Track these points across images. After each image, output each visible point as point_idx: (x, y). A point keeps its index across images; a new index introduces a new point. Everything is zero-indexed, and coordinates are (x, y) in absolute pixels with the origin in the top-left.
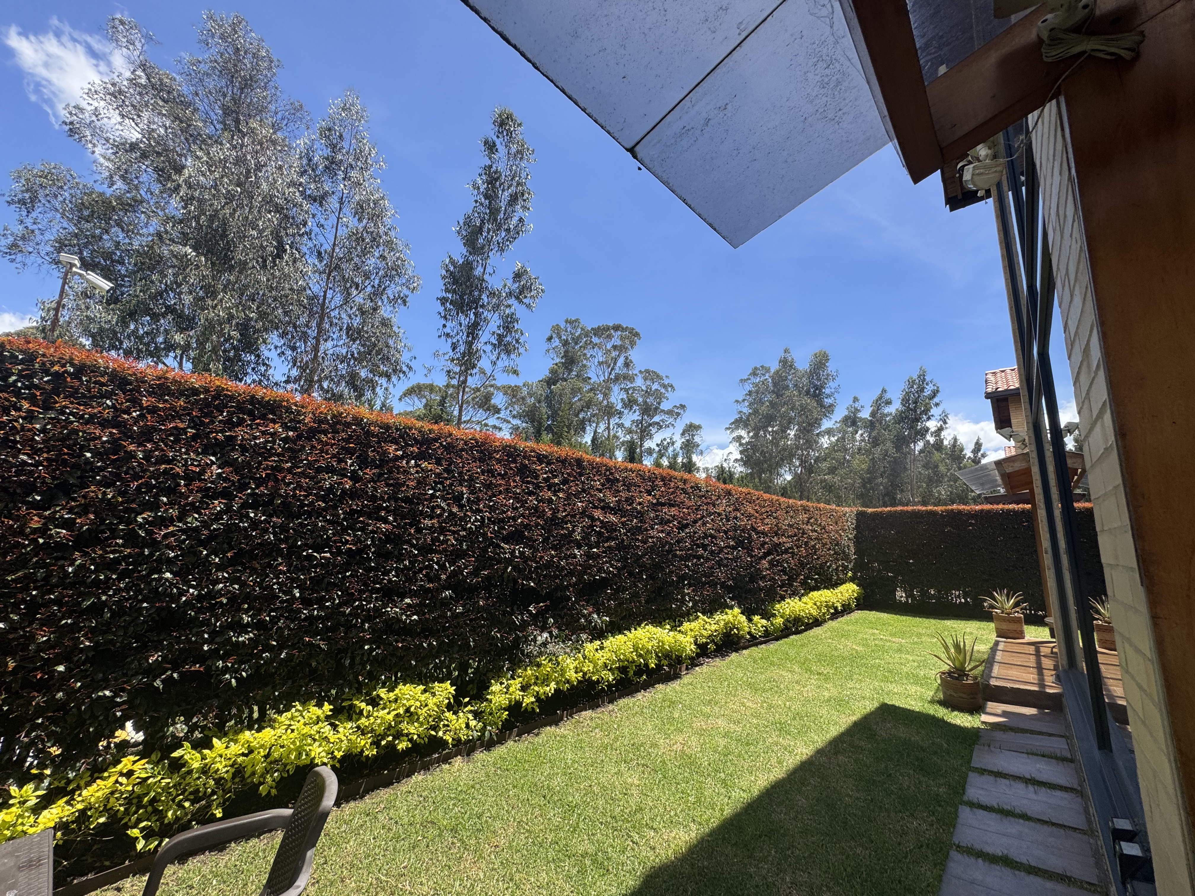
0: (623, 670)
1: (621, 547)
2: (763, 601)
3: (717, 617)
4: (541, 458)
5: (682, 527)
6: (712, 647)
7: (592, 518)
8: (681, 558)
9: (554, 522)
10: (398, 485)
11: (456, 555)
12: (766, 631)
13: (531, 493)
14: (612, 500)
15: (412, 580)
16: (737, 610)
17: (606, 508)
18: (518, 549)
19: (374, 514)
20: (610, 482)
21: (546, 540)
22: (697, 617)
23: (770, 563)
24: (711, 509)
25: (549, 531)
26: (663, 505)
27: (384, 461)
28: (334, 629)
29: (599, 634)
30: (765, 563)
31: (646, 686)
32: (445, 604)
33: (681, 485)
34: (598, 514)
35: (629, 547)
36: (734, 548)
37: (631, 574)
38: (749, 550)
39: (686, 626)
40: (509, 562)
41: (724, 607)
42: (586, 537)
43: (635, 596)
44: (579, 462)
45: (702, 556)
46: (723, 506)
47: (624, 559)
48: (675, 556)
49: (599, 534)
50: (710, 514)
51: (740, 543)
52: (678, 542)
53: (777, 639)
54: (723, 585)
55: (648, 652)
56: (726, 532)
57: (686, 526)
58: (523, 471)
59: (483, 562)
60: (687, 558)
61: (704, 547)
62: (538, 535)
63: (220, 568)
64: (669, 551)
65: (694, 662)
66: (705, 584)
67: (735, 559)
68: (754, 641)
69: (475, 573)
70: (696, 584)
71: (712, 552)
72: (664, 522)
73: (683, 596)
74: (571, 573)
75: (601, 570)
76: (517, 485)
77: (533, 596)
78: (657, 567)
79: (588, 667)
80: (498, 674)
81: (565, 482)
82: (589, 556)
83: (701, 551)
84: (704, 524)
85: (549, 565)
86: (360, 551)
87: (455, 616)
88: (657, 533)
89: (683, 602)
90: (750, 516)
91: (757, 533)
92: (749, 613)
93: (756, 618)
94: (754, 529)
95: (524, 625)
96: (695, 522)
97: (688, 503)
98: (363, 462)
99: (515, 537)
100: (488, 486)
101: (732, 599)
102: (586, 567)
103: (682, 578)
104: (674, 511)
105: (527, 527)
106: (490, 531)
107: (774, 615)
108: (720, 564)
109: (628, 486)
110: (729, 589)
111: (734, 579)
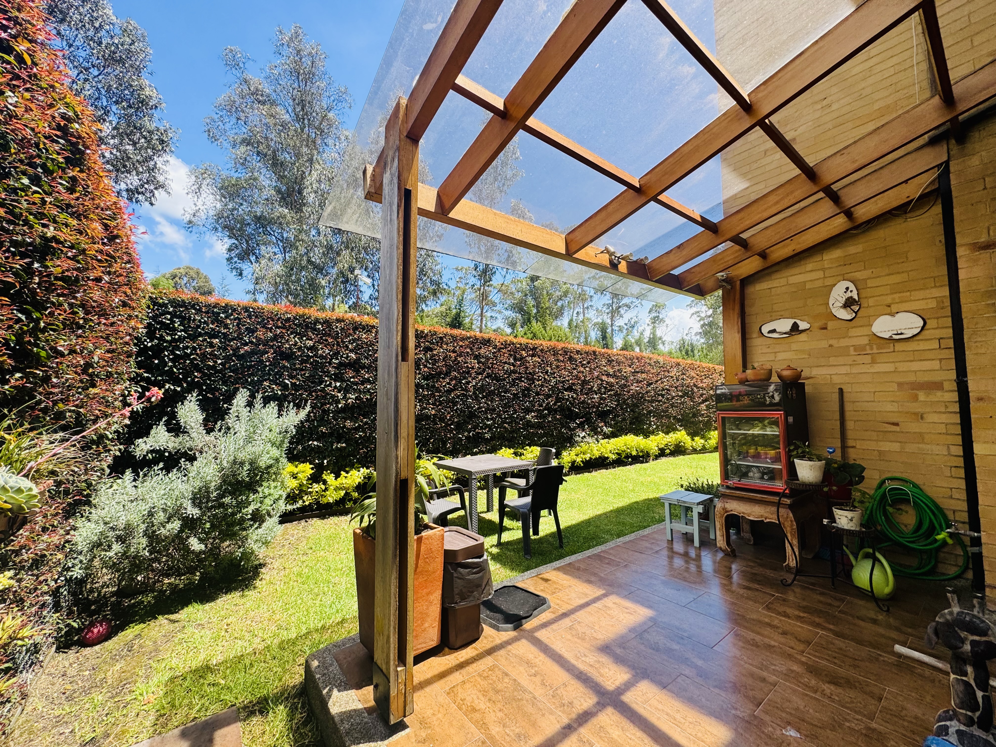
0: (618, 454)
1: (616, 394)
2: (702, 430)
3: (671, 435)
4: (578, 352)
5: (649, 384)
6: (668, 451)
7: (602, 380)
8: (649, 401)
9: (585, 382)
10: (527, 368)
11: (548, 396)
12: (704, 446)
13: (574, 369)
14: (611, 371)
15: (534, 406)
16: (683, 432)
17: (608, 375)
18: (571, 394)
19: (520, 379)
20: (610, 361)
21: (582, 390)
22: (658, 434)
23: (706, 406)
24: (666, 374)
25: (583, 386)
26: (638, 372)
27: (522, 359)
28: (511, 422)
29: (607, 437)
30: (703, 406)
31: (631, 464)
32: (545, 417)
33: (648, 361)
34: (604, 378)
35: (620, 394)
36: (681, 397)
37: (622, 409)
38: (692, 398)
39: (652, 437)
40: (567, 400)
41: (675, 430)
42: (599, 389)
43: (624, 419)
44: (594, 352)
45: (661, 401)
46: (674, 372)
47: (618, 401)
48: (645, 400)
49: (606, 388)
50: (666, 377)
51: (685, 394)
52: (647, 392)
53: (711, 452)
54: (675, 418)
55: (632, 447)
56: (676, 388)
57: (652, 384)
58: (571, 359)
59: (558, 400)
60: (652, 401)
61: (663, 396)
62: (578, 388)
63: (482, 398)
64: (642, 398)
65: (657, 457)
66: (663, 416)
67: (682, 403)
68: (695, 451)
69: (555, 404)
70: (659, 416)
71: (668, 399)
72: (638, 382)
73: (651, 422)
74: (593, 407)
75: (607, 405)
76: (569, 366)
77: (577, 416)
78: (635, 405)
79: (603, 450)
80: (565, 448)
81: (588, 363)
82: (601, 398)
83: (660, 398)
84: (662, 383)
85: (583, 402)
86: (517, 394)
87: (549, 422)
88: (634, 388)
89: (650, 425)
90: (693, 378)
91: (698, 388)
92: (693, 435)
93: (697, 439)
94: (695, 385)
95: (574, 429)
96: (657, 381)
97: (652, 371)
98: (515, 359)
99: (570, 389)
100: (558, 367)
101: (681, 426)
102: (600, 404)
103: (650, 412)
104: (644, 376)
105: (573, 384)
106: (560, 386)
107: (710, 439)
108: (672, 406)
109: (619, 363)
110: (679, 420)
111: (682, 415)
